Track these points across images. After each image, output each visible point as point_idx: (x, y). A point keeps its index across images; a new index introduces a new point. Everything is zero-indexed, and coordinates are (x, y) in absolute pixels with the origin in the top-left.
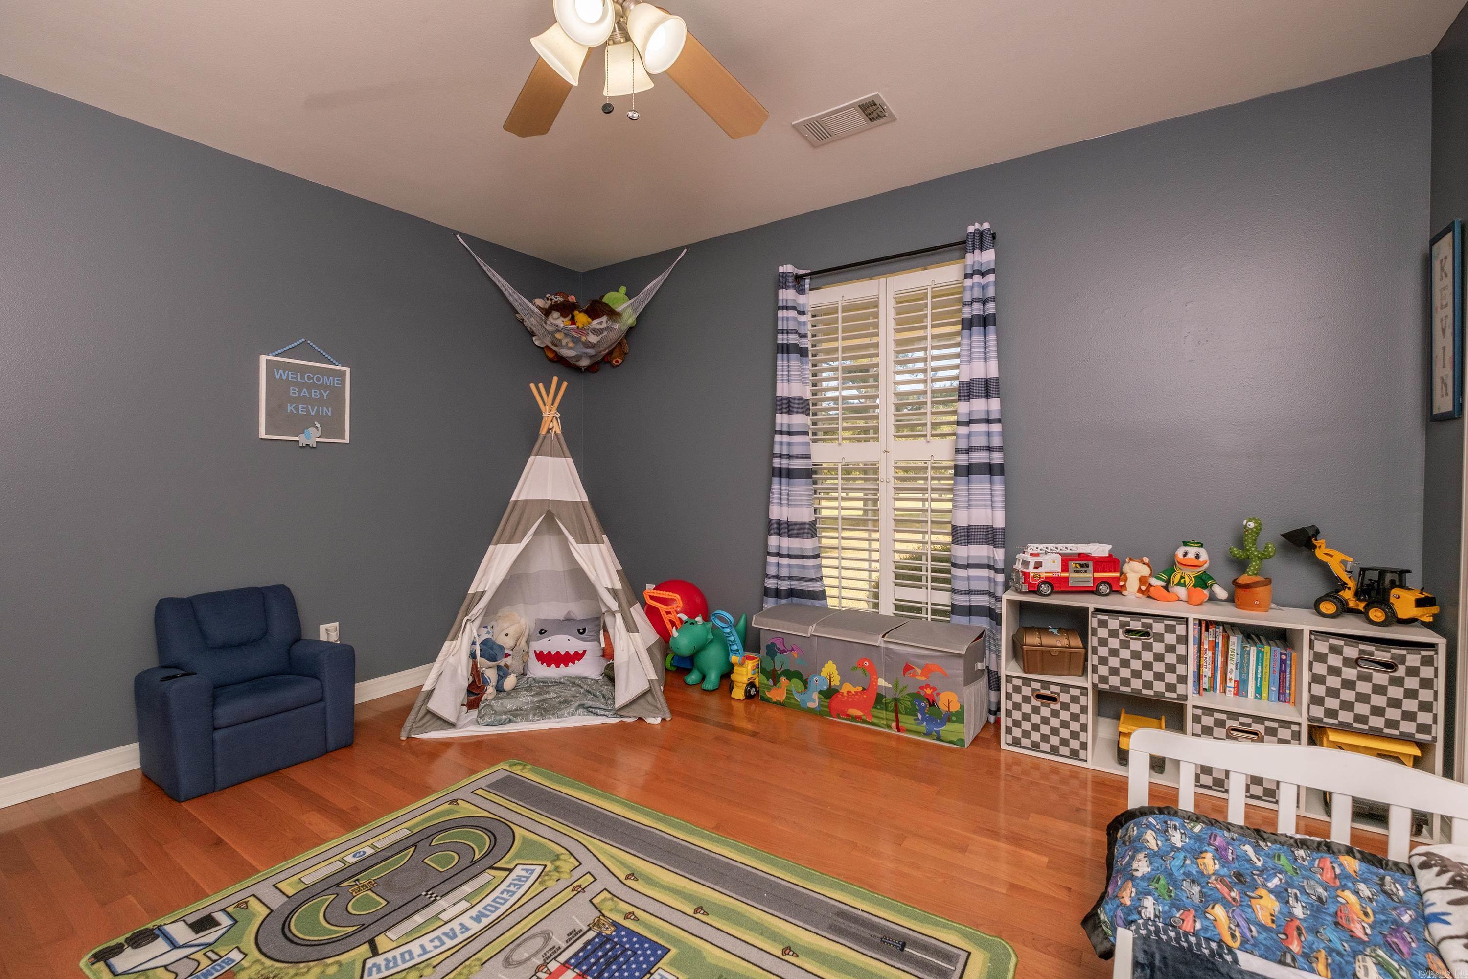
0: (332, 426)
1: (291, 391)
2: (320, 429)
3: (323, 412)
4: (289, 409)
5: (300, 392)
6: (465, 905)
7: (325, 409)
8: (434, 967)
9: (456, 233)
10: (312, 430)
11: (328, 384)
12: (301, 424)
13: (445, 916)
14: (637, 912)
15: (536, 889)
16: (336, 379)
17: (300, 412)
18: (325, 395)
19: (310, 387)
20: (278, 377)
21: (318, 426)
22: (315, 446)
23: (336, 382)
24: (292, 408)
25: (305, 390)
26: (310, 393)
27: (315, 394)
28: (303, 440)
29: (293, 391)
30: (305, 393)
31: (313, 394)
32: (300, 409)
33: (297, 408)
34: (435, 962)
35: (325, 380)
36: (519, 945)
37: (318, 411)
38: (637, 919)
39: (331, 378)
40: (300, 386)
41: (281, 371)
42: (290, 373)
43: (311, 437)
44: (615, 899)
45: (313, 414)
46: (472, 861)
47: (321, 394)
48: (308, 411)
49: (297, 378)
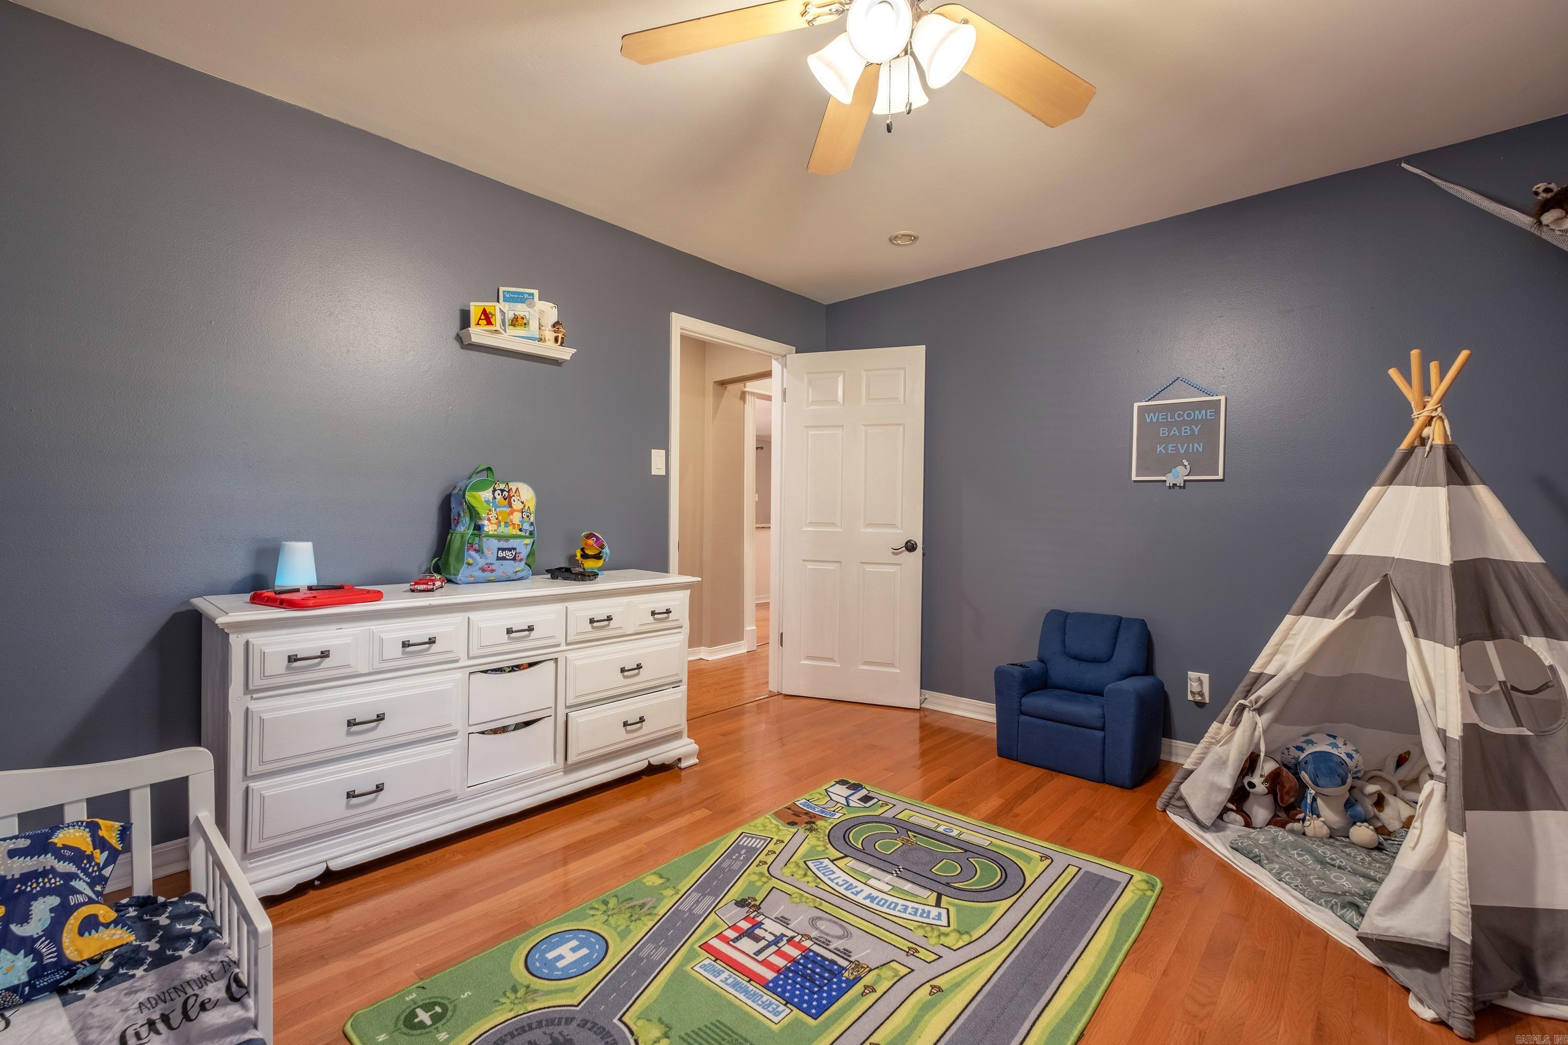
0: (1204, 462)
1: (1161, 432)
2: (1188, 467)
3: (1193, 450)
4: (1159, 450)
5: (1169, 432)
6: (887, 888)
7: (1196, 445)
8: (817, 886)
9: (1399, 161)
10: (1180, 469)
11: (1200, 418)
12: (1168, 465)
13: (872, 882)
14: (874, 997)
15: (910, 924)
16: (1208, 411)
17: (1169, 452)
18: (1196, 430)
19: (1179, 425)
20: (1148, 421)
21: (1186, 463)
22: (1182, 485)
23: (1208, 414)
24: (1161, 448)
25: (1175, 428)
26: (1180, 431)
27: (1186, 431)
28: (1170, 479)
29: (1164, 432)
30: (1174, 431)
31: (1183, 431)
32: (1170, 449)
33: (1166, 448)
34: (822, 885)
35: (1197, 415)
36: (835, 922)
37: (1188, 447)
38: (863, 994)
39: (1203, 412)
40: (1170, 425)
41: (1152, 414)
42: (1160, 415)
43: (1178, 475)
44: (896, 979)
45: (1182, 452)
46: (948, 884)
47: (1192, 430)
48: (1177, 449)
49: (1167, 418)
